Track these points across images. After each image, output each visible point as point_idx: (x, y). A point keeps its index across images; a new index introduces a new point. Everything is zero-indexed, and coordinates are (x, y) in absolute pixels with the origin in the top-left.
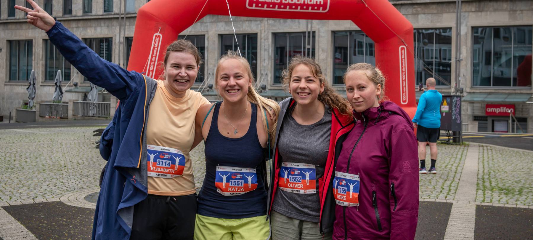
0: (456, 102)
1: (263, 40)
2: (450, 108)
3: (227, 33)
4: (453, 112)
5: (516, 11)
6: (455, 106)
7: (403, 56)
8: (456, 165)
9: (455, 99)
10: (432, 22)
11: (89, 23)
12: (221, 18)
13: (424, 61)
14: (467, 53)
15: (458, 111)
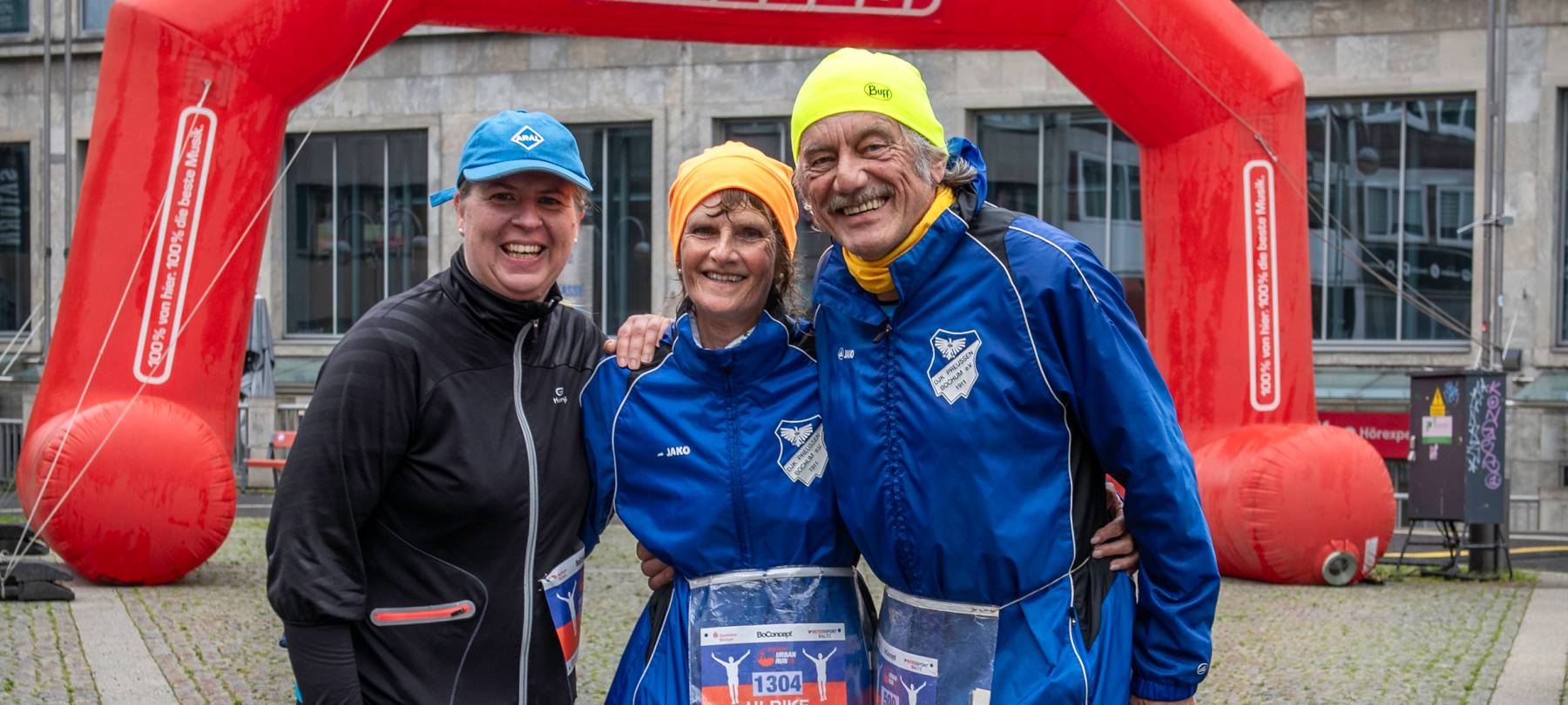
0: (1484, 402)
1: (675, 151)
2: (1460, 427)
4: (1471, 442)
6: (1481, 418)
7: (1260, 204)
8: (1476, 660)
9: (1482, 386)
10: (1390, 69)
12: (494, 57)
13: (1362, 241)
14: (1537, 199)
15: (1494, 437)
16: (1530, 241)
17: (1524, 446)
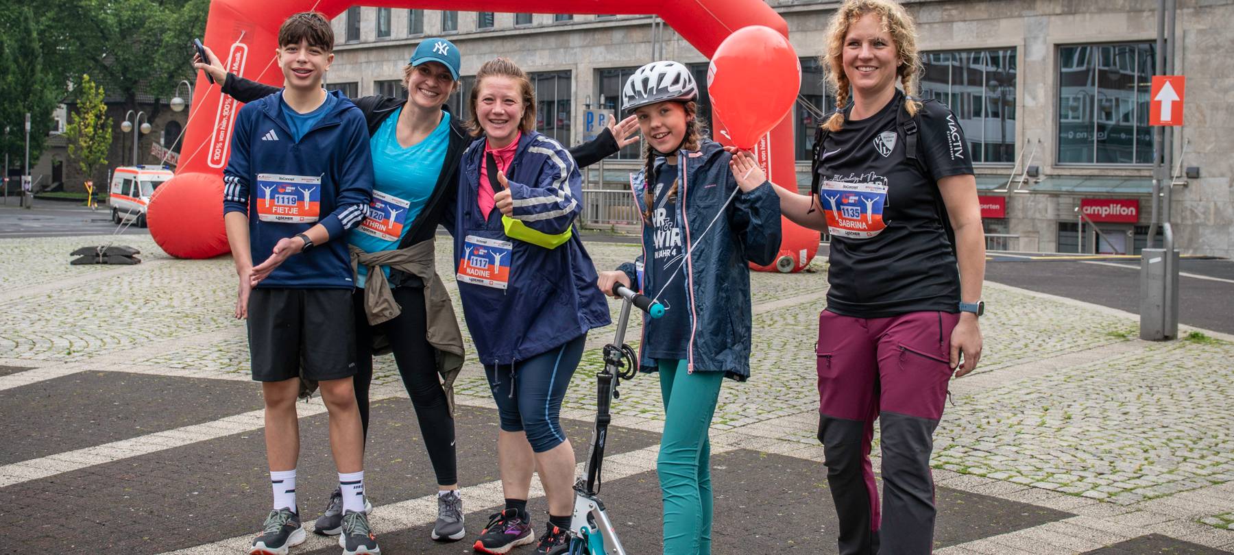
3: (609, 65)
5: (1142, 11)
10: (977, 37)
11: (385, 54)
14: (1045, 96)
16: (1042, 116)
17: (1040, 212)
